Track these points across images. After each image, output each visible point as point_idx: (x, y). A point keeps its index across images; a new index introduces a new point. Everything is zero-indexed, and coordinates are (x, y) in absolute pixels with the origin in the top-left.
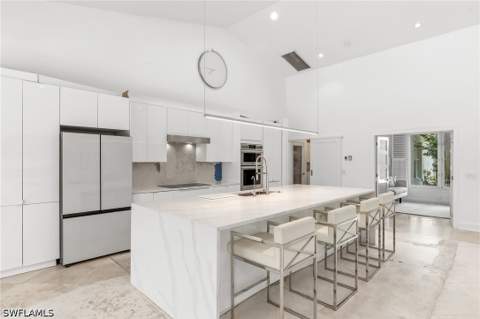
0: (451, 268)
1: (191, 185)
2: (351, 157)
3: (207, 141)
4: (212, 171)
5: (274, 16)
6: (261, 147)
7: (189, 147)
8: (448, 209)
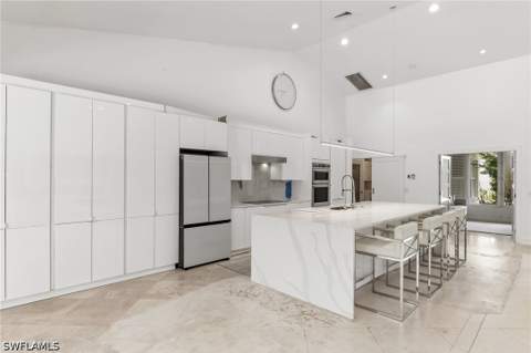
0: (518, 272)
1: (267, 202)
2: (413, 175)
3: (283, 160)
4: (284, 189)
5: (345, 42)
6: (329, 166)
7: (265, 166)
8: (509, 227)
